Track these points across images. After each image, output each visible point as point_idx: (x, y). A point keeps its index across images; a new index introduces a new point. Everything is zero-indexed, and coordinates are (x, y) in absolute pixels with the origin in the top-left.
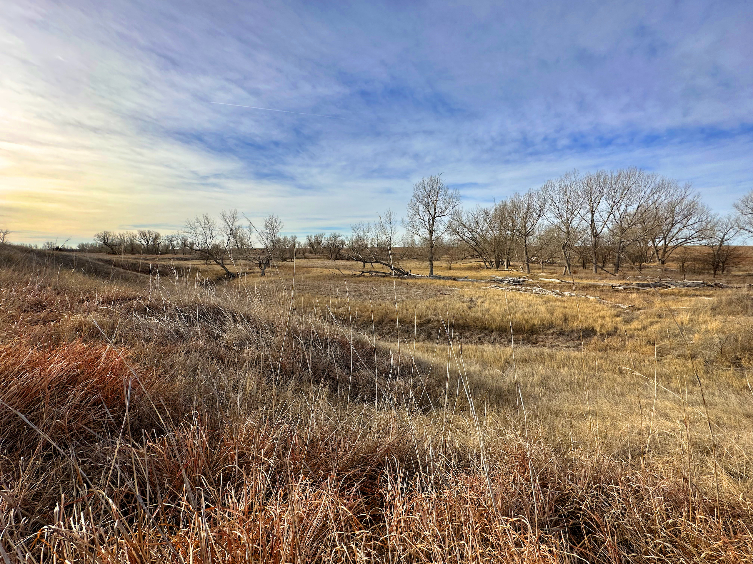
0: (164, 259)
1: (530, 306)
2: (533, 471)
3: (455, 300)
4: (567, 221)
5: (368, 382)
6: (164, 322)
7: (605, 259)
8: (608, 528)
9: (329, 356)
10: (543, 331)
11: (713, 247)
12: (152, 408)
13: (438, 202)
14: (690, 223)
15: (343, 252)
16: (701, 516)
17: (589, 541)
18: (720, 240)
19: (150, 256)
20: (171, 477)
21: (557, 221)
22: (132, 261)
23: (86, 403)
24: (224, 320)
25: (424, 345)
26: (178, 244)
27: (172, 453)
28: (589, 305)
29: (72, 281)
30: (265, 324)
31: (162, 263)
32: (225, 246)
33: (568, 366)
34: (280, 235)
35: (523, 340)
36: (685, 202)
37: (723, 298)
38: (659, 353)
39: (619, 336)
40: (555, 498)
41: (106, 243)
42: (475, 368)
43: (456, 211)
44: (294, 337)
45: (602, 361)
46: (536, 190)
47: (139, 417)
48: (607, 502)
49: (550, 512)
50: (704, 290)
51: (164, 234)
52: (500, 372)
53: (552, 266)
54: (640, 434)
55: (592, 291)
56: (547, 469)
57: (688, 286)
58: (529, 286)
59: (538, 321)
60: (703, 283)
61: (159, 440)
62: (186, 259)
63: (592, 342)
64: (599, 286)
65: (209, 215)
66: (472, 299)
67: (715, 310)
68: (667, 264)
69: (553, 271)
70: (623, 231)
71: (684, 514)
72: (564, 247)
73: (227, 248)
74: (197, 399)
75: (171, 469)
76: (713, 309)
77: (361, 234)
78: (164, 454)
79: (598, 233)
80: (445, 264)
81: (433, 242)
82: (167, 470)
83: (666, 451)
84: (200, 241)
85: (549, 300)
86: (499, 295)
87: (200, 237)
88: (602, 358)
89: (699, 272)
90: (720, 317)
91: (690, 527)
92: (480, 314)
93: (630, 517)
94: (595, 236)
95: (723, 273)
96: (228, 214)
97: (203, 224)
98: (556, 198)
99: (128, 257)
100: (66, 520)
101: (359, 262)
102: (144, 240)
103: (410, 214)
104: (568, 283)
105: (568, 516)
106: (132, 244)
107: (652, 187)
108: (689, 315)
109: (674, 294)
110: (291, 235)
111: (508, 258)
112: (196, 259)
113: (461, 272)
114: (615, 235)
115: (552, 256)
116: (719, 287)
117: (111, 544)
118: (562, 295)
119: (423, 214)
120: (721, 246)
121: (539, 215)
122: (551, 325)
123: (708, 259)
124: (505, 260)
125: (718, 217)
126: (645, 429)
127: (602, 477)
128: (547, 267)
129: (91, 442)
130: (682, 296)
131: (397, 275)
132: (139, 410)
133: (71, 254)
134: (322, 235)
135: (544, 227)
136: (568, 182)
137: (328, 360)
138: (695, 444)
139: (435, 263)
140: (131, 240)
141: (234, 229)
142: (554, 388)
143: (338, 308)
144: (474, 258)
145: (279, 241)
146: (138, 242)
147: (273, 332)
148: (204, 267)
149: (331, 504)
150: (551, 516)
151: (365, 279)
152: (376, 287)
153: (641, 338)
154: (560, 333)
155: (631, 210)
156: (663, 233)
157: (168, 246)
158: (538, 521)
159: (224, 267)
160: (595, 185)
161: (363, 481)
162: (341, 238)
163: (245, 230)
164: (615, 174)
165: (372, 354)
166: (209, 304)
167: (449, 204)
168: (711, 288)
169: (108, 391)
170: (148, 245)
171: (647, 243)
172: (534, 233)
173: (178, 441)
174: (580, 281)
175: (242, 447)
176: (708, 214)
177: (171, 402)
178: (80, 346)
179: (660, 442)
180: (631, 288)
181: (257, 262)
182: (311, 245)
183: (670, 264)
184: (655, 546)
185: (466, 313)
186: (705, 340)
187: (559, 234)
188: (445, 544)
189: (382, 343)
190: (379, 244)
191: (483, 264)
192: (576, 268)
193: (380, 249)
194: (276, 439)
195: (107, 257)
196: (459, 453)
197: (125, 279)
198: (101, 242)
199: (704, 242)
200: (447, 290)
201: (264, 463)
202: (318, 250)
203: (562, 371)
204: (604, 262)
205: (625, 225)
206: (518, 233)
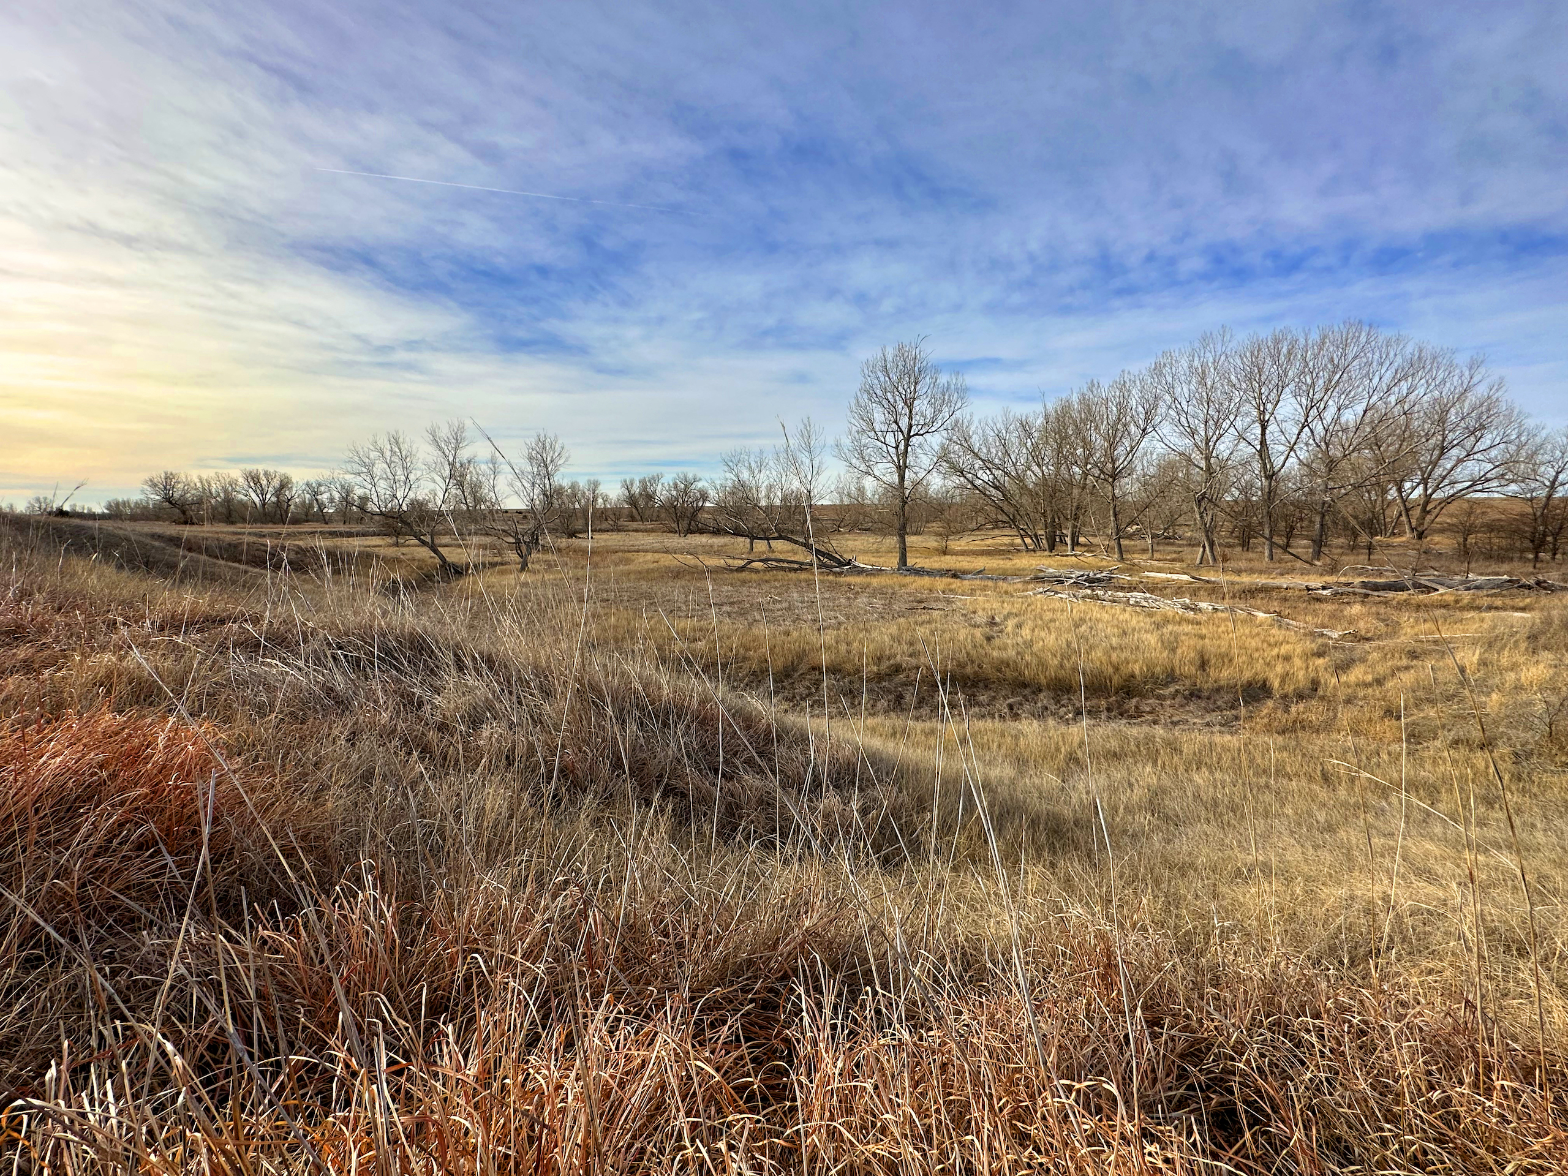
0: (300, 533)
1: (1125, 633)
2: (1128, 990)
3: (955, 622)
4: (1207, 444)
5: (760, 802)
6: (300, 669)
7: (1292, 528)
8: (1298, 1112)
9: (672, 744)
10: (1152, 690)
11: (1532, 499)
12: (272, 855)
13: (916, 403)
14: (1480, 446)
15: (704, 516)
16: (1504, 1083)
17: (1255, 1141)
18: (1548, 483)
19: (268, 529)
20: (313, 1005)
21: (1183, 443)
22: (229, 538)
23: (120, 844)
24: (437, 667)
25: (887, 723)
26: (332, 500)
27: (316, 953)
28: (1255, 630)
29: (93, 581)
30: (527, 673)
31: (297, 542)
32: (439, 503)
33: (1209, 767)
34: (562, 479)
35: (1109, 710)
36: (1471, 398)
37: (1555, 613)
38: (1411, 735)
39: (1322, 698)
40: (1178, 1050)
41: (169, 500)
42: (1003, 772)
43: (957, 422)
44: (594, 702)
45: (1285, 754)
46: (1137, 373)
47: (241, 875)
48: (1295, 1056)
49: (1169, 1079)
50: (1513, 597)
51: (301, 477)
52: (1055, 780)
53: (1172, 544)
54: (1370, 911)
55: (1262, 599)
56: (1160, 984)
57: (1477, 588)
58: (1122, 589)
59: (1141, 669)
60: (1509, 581)
61: (286, 926)
62: (350, 535)
63: (1263, 714)
64: (1279, 588)
65: (400, 433)
66: (993, 618)
67: (1535, 640)
68: (1429, 539)
69: (1174, 556)
70: (1331, 464)
71: (1467, 1081)
72: (1199, 502)
73: (443, 508)
74: (374, 836)
75: (314, 989)
76: (1532, 637)
77: (745, 475)
78: (298, 954)
79: (1276, 469)
80: (932, 543)
81: (907, 492)
82: (304, 989)
83: (1428, 948)
84: (383, 492)
85: (1167, 621)
86: (1054, 611)
87: (382, 485)
88: (1285, 748)
89: (1501, 556)
90: (1547, 656)
91: (1480, 1108)
92: (1011, 653)
93: (1346, 1089)
94: (1270, 476)
95: (1554, 559)
96: (444, 433)
97: (388, 454)
98: (1182, 391)
99: (218, 530)
100: (73, 1097)
101: (740, 539)
102: (255, 491)
103: (854, 429)
104: (1208, 582)
105: (1209, 1087)
106: (228, 501)
107: (1396, 364)
108: (1478, 652)
109: (1445, 606)
110: (586, 478)
111: (1075, 527)
112: (374, 534)
113: (969, 559)
114: (1313, 473)
115: (1172, 523)
116: (1545, 588)
117: (169, 1142)
118: (1196, 610)
119: (884, 428)
120: (1549, 497)
121: (1144, 430)
122: (1171, 677)
123: (1522, 527)
124: (1068, 532)
125: (1544, 434)
126: (1380, 903)
127: (1284, 1003)
128: (1161, 548)
129: (133, 931)
130: (1462, 609)
131: (825, 566)
132: (242, 861)
133: (90, 523)
134: (656, 479)
135: (1154, 456)
136: (1208, 354)
137: (670, 753)
138: (1491, 932)
139: (910, 540)
140: (226, 491)
141: (458, 465)
142: (1177, 816)
143: (695, 640)
144: (996, 527)
145: (559, 491)
146: (241, 497)
147: (548, 693)
148: (392, 552)
149: (673, 1059)
150: (1170, 1089)
151: (754, 576)
152: (779, 594)
153: (1372, 702)
154: (1192, 694)
155: (1349, 417)
156: (1421, 469)
157: (311, 506)
158: (1139, 1098)
159: (436, 551)
160: (1268, 361)
161: (748, 1013)
162: (700, 485)
163: (484, 467)
164: (1315, 337)
165: (769, 741)
166: (402, 631)
167: (941, 405)
168: (1526, 591)
169: (170, 820)
170: (264, 504)
171: (1385, 491)
172: (1133, 470)
173: (329, 927)
174: (1236, 579)
175: (475, 939)
176: (1520, 425)
177: (314, 844)
178: (108, 719)
179: (1414, 930)
180: (1348, 594)
181: (512, 540)
182: (632, 500)
183: (1437, 538)
184: (1401, 1149)
185: (980, 650)
186: (1515, 708)
187: (1188, 474)
188: (930, 1144)
189: (791, 719)
190: (784, 498)
191: (1018, 541)
192: (1227, 550)
193: (788, 508)
194: (550, 920)
195: (172, 530)
196: (964, 954)
197: (211, 578)
198: (158, 498)
199: (1513, 487)
200: (937, 600)
201: (523, 974)
202: (648, 513)
203: (1196, 777)
204: (1290, 535)
205: (1336, 452)
206: (1096, 472)
